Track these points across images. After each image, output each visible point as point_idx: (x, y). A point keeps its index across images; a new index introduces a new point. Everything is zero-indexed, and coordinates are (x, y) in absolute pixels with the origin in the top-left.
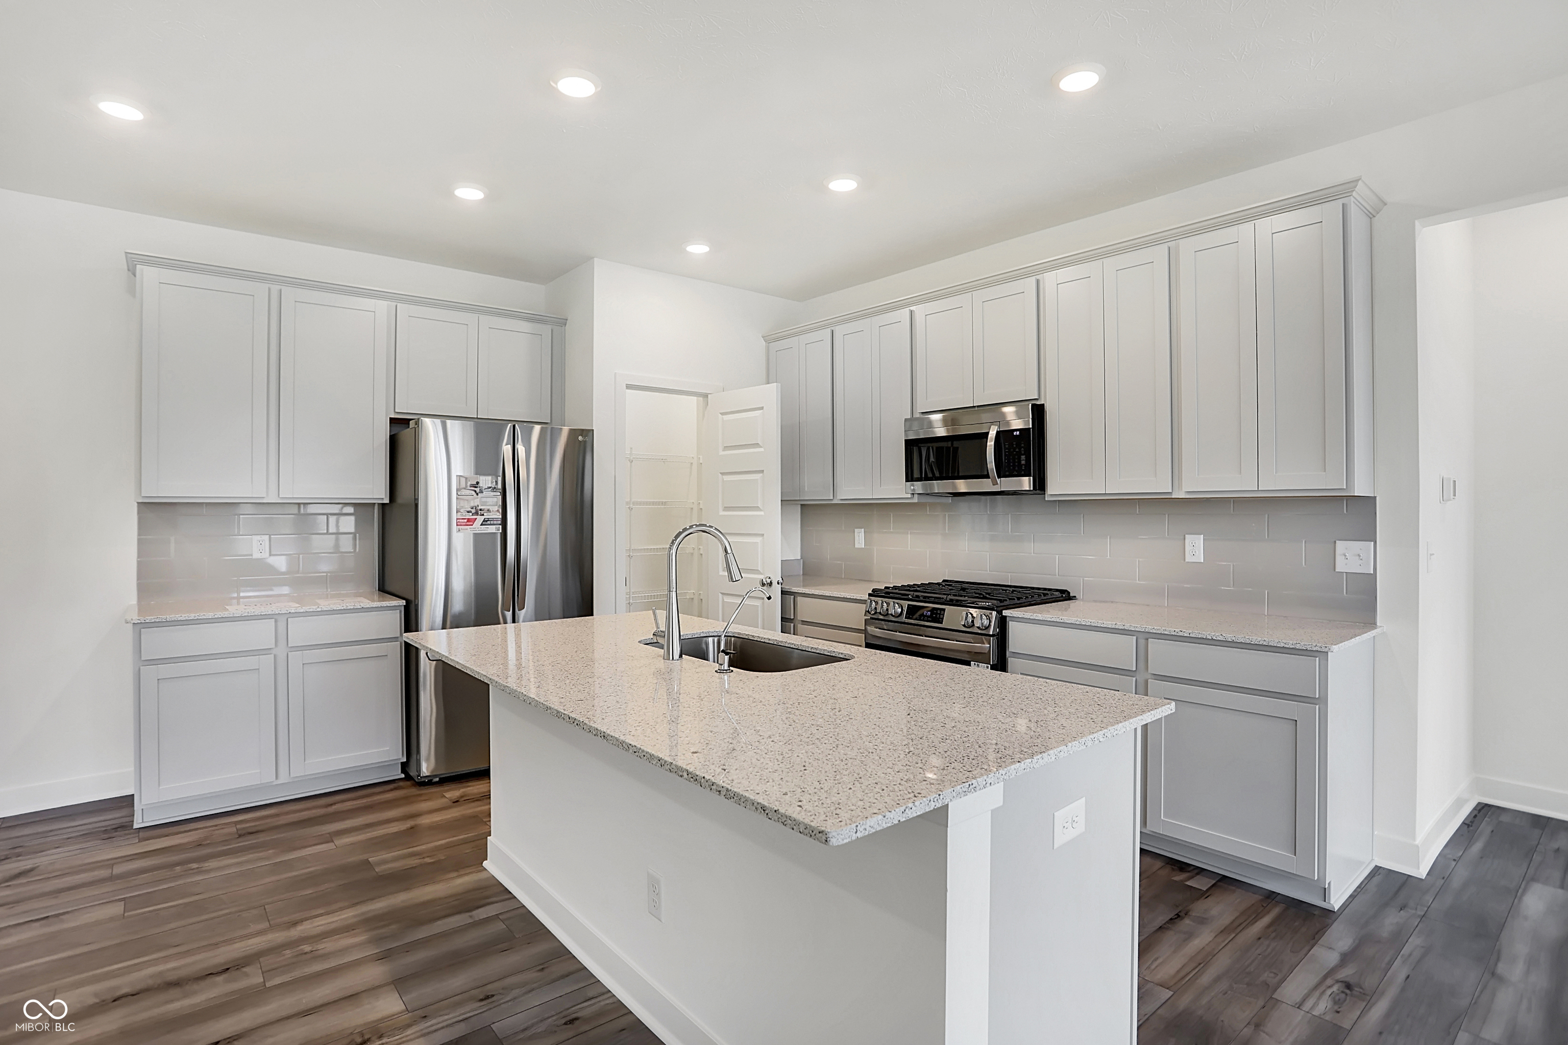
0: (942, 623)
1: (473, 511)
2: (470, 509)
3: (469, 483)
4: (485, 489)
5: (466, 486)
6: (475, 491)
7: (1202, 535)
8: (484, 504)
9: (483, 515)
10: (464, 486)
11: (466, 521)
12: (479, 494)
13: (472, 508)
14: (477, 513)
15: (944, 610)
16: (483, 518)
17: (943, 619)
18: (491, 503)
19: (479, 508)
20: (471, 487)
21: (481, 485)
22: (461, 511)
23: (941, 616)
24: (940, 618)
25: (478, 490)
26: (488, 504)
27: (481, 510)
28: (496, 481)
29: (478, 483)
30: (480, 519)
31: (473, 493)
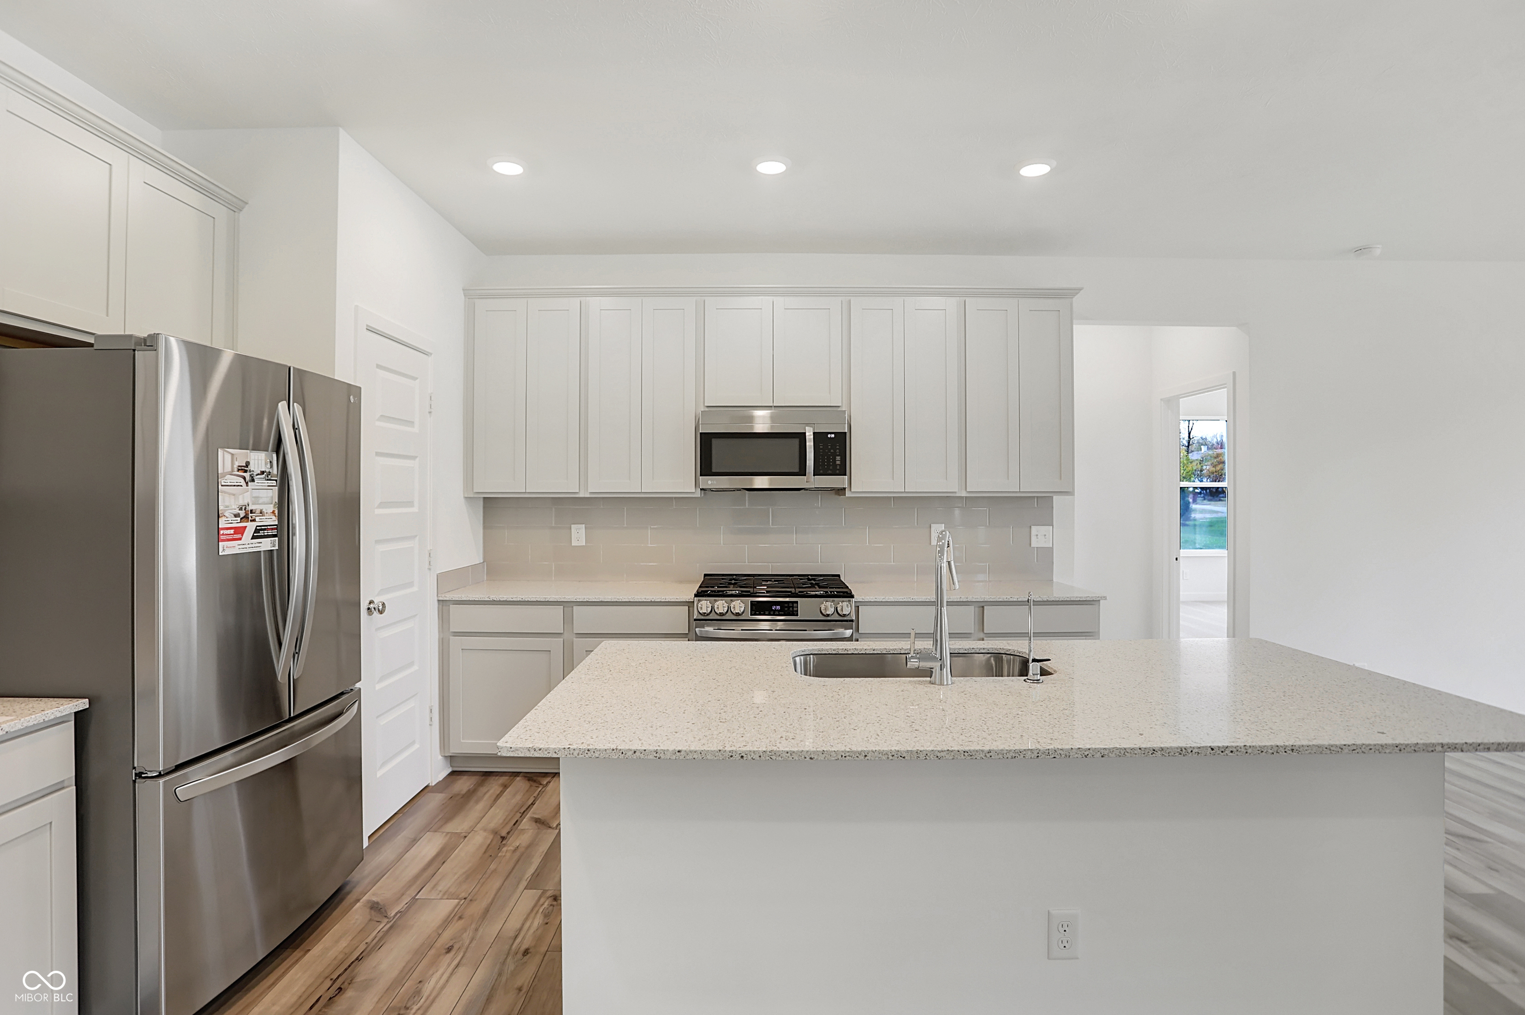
0: (797, 615)
1: (242, 514)
2: (237, 511)
3: (237, 464)
4: (257, 475)
5: (233, 471)
6: (244, 478)
7: (943, 525)
8: (256, 500)
9: (254, 520)
10: (230, 470)
11: (232, 531)
12: (249, 483)
13: (241, 509)
14: (245, 518)
15: (797, 602)
16: (254, 524)
17: (797, 611)
18: (266, 500)
19: (249, 508)
20: (239, 470)
21: (251, 467)
22: (226, 514)
23: (795, 609)
24: (793, 611)
25: (247, 475)
26: (261, 501)
27: (252, 512)
28: (271, 462)
29: (248, 464)
30: (251, 527)
31: (242, 480)
